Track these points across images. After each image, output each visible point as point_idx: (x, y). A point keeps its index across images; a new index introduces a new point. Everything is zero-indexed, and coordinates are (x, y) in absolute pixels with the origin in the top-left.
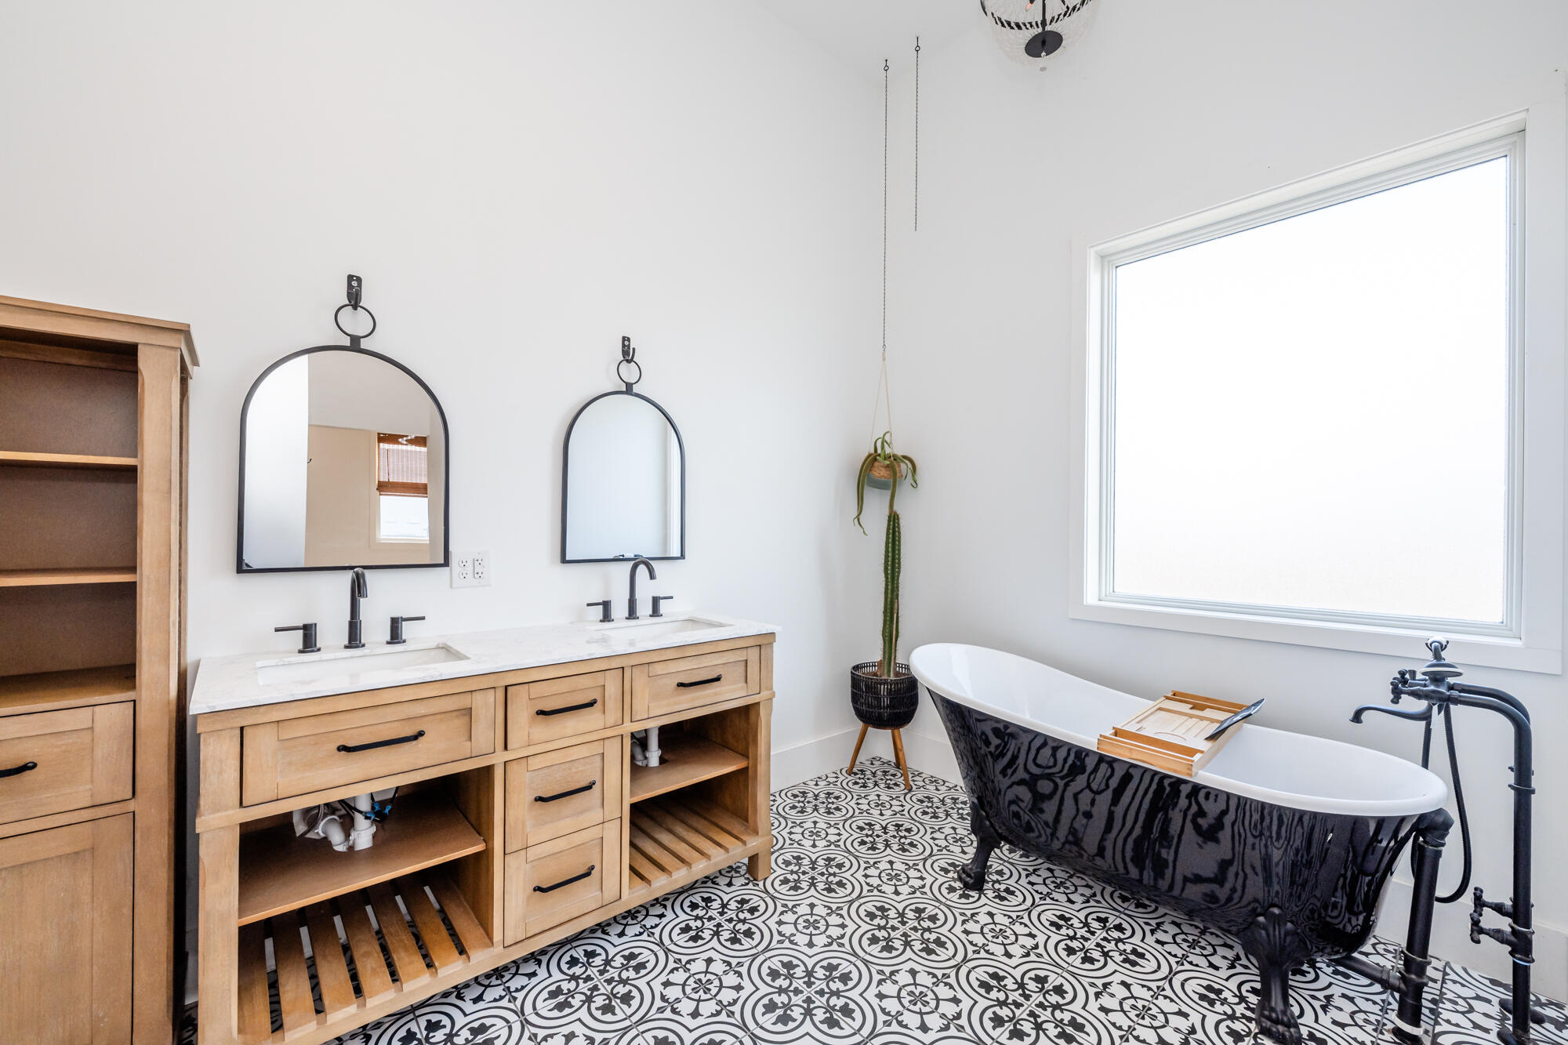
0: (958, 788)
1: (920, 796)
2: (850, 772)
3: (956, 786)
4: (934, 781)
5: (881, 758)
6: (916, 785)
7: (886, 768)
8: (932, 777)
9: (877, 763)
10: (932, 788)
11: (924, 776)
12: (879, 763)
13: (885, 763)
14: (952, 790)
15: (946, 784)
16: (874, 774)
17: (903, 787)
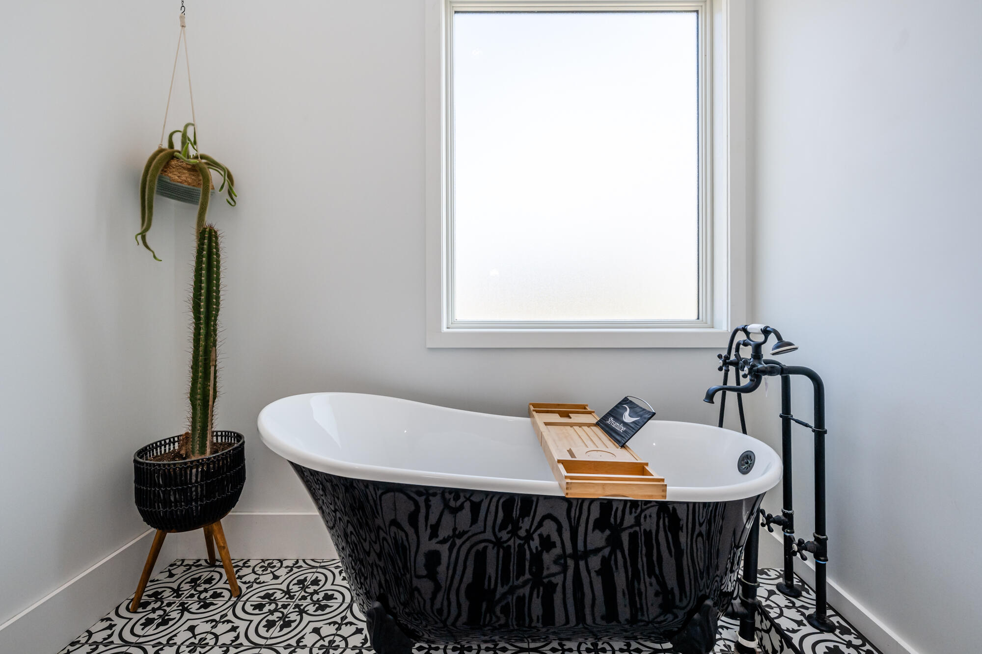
0: (301, 563)
1: (256, 600)
2: (137, 605)
3: (297, 562)
4: (267, 565)
5: (183, 561)
6: (245, 583)
7: (195, 573)
8: (263, 561)
9: (178, 571)
10: (267, 578)
11: (252, 563)
12: (183, 568)
13: (190, 566)
14: (295, 570)
15: (285, 564)
16: (177, 592)
17: (227, 594)
